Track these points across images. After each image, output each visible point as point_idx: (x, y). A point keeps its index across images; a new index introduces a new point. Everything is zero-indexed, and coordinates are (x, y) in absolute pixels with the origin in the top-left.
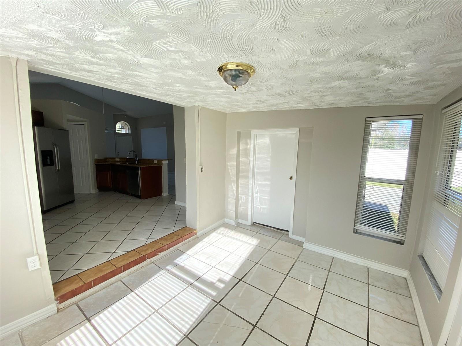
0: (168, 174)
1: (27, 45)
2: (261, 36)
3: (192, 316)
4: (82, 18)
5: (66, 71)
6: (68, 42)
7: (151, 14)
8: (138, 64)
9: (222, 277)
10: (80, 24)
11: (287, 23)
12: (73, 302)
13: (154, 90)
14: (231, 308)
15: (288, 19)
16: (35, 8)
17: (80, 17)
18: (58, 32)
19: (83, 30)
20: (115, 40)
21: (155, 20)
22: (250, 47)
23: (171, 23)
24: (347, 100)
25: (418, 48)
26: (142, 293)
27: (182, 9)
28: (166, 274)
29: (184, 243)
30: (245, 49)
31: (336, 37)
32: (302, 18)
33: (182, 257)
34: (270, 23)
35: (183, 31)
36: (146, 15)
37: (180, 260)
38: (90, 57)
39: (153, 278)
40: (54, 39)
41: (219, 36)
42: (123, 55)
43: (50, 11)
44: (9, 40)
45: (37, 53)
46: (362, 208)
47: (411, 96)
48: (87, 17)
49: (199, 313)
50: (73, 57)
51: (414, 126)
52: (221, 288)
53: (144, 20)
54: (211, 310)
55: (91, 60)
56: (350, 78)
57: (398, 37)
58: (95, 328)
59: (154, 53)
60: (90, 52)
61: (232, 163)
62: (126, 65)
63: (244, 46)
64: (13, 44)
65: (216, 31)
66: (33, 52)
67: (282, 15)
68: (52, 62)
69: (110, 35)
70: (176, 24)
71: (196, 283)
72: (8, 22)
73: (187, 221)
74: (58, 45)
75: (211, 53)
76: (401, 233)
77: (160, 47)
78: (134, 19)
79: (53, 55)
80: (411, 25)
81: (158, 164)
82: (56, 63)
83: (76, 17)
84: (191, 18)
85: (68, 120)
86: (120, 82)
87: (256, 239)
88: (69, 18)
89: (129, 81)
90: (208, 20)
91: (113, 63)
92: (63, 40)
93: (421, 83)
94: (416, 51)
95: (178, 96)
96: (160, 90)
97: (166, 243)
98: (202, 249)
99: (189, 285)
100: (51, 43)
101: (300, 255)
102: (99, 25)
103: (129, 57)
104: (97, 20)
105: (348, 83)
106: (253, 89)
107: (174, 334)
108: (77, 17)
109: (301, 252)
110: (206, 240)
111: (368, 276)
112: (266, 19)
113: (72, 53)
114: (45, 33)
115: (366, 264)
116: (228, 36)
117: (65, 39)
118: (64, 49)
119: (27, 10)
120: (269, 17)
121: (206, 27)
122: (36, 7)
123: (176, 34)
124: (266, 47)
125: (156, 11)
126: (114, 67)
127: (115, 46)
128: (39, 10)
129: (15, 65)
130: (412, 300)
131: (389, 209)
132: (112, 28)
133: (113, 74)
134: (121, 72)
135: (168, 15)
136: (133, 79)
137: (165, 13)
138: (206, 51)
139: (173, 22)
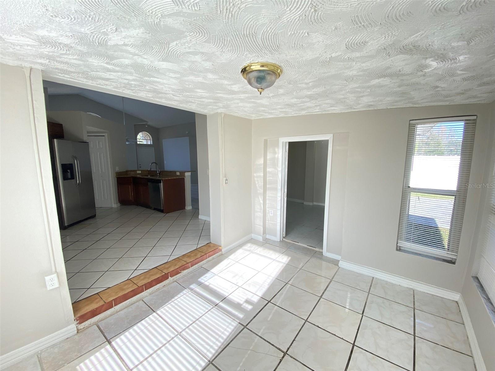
0: (191, 186)
1: (39, 53)
2: (289, 30)
3: (217, 340)
4: (93, 21)
5: (82, 80)
6: (81, 48)
7: (166, 11)
8: (155, 69)
9: (250, 297)
10: (91, 28)
11: (318, 13)
12: (94, 323)
13: (174, 97)
14: (259, 333)
15: (319, 9)
16: (43, 12)
17: (90, 19)
18: (69, 37)
19: (96, 34)
20: (130, 43)
21: (171, 18)
22: (276, 44)
23: (188, 21)
24: (388, 101)
25: (473, 37)
26: (164, 314)
27: (200, 4)
28: (190, 294)
29: (208, 261)
30: (271, 46)
31: (376, 27)
32: (336, 7)
33: (206, 275)
34: (298, 15)
35: (202, 29)
36: (161, 13)
37: (204, 279)
38: (105, 63)
39: (176, 298)
40: (66, 46)
41: (241, 33)
42: (139, 60)
43: (59, 14)
44: (21, 48)
45: (50, 61)
46: (406, 222)
47: (463, 94)
48: (98, 19)
49: (225, 337)
50: (88, 64)
51: (467, 128)
52: (248, 310)
53: (158, 19)
54: (238, 334)
55: (106, 67)
56: (390, 76)
57: (449, 24)
58: (115, 351)
59: (171, 56)
60: (104, 58)
61: (258, 174)
62: (142, 70)
63: (269, 43)
64: (25, 53)
65: (238, 28)
66: (46, 60)
67: (313, 5)
68: (67, 70)
69: (123, 38)
70: (194, 21)
71: (221, 304)
72: (17, 29)
73: (211, 236)
74: (71, 51)
75: (234, 53)
76: (452, 251)
77: (177, 49)
78: (148, 19)
79: (66, 63)
80: (465, 9)
81: (181, 176)
82: (71, 71)
83: (86, 19)
84: (209, 14)
85: (88, 132)
86: (138, 90)
87: (287, 256)
88: (80, 21)
89: (147, 88)
90: (228, 15)
91: (130, 69)
92: (76, 46)
93: (475, 79)
94: (470, 41)
95: (199, 102)
96: (180, 97)
97: (189, 260)
98: (228, 266)
99: (214, 306)
100: (63, 50)
101: (335, 274)
102: (111, 27)
103: (146, 62)
104: (109, 22)
105: (389, 81)
106: (281, 91)
107: (198, 359)
108: (88, 19)
109: (337, 271)
110: (232, 257)
111: (414, 299)
112: (294, 9)
113: (86, 60)
114: (56, 39)
115: (412, 286)
116: (251, 33)
117: (78, 45)
118: (78, 56)
119: (35, 14)
120: (297, 7)
121: (226, 23)
122: (44, 10)
123: (194, 33)
124: (295, 43)
125: (170, 8)
126: (131, 74)
127: (129, 50)
128: (48, 14)
129: (29, 75)
130: (465, 326)
131: (438, 224)
132: (126, 30)
133: (130, 82)
134: (138, 78)
135: (184, 12)
136: (151, 86)
137: (181, 10)
138: (227, 51)
139: (190, 20)
